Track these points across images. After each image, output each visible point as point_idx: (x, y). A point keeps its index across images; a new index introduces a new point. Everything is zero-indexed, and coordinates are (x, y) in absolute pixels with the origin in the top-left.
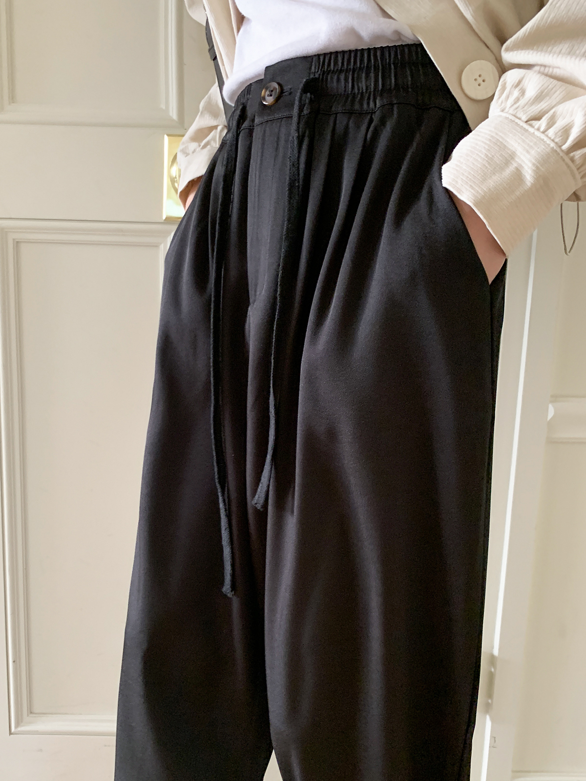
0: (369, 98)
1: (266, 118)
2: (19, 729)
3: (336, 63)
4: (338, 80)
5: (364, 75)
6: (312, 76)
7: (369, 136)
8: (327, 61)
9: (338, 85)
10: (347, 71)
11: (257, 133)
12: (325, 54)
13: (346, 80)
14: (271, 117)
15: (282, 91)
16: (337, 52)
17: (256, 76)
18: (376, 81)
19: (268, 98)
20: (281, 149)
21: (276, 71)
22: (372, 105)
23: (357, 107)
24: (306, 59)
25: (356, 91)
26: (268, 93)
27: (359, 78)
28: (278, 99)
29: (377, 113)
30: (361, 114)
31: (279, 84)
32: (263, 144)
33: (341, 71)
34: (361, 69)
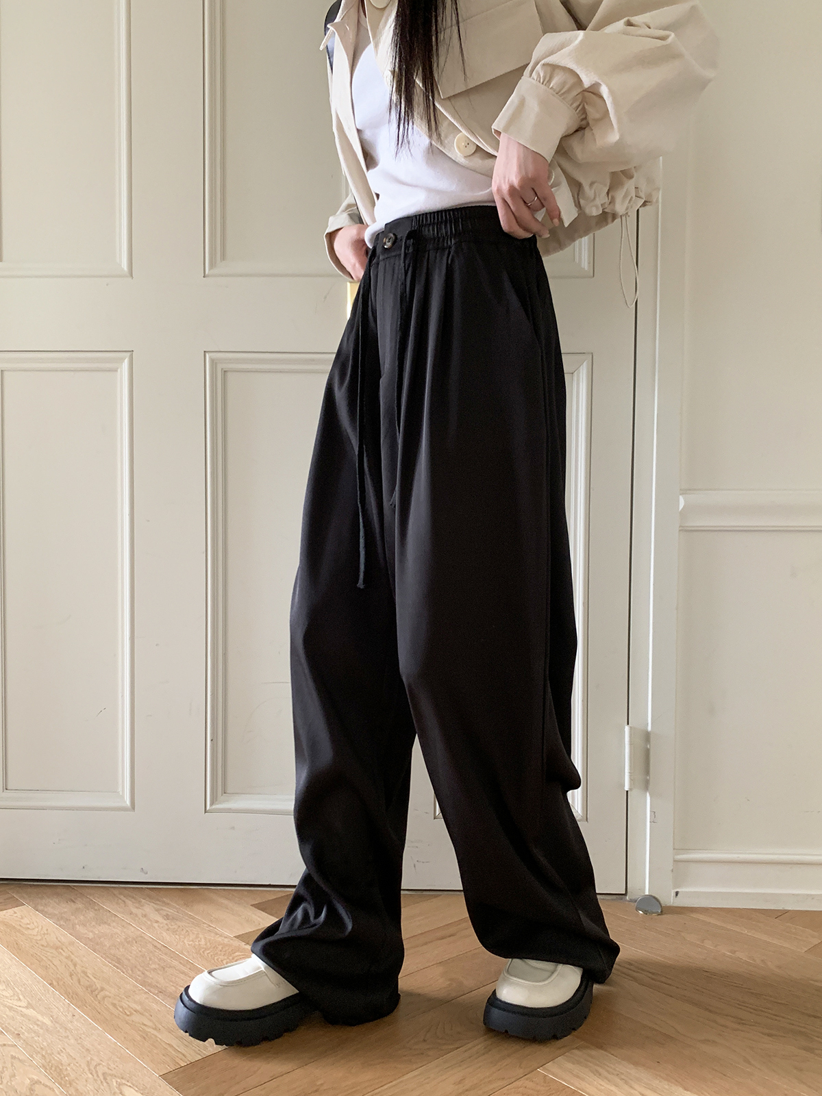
0: (447, 240)
1: (386, 256)
2: (214, 807)
3: (426, 220)
4: (429, 230)
5: (443, 226)
6: (413, 229)
7: (449, 262)
8: (421, 219)
9: (429, 232)
10: (434, 223)
11: (381, 264)
12: (420, 215)
13: (433, 230)
14: (389, 255)
15: (396, 238)
16: (426, 213)
17: (380, 230)
18: (451, 228)
19: (387, 243)
20: (395, 275)
21: (392, 226)
22: (449, 243)
23: (440, 245)
24: (408, 219)
25: (440, 235)
26: (387, 240)
27: (441, 229)
28: (394, 243)
29: (453, 248)
30: (443, 249)
31: (394, 234)
32: (385, 273)
33: (430, 225)
34: (441, 222)
